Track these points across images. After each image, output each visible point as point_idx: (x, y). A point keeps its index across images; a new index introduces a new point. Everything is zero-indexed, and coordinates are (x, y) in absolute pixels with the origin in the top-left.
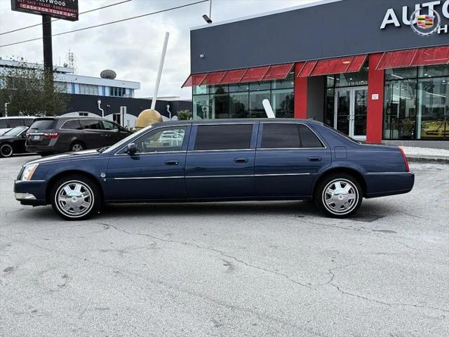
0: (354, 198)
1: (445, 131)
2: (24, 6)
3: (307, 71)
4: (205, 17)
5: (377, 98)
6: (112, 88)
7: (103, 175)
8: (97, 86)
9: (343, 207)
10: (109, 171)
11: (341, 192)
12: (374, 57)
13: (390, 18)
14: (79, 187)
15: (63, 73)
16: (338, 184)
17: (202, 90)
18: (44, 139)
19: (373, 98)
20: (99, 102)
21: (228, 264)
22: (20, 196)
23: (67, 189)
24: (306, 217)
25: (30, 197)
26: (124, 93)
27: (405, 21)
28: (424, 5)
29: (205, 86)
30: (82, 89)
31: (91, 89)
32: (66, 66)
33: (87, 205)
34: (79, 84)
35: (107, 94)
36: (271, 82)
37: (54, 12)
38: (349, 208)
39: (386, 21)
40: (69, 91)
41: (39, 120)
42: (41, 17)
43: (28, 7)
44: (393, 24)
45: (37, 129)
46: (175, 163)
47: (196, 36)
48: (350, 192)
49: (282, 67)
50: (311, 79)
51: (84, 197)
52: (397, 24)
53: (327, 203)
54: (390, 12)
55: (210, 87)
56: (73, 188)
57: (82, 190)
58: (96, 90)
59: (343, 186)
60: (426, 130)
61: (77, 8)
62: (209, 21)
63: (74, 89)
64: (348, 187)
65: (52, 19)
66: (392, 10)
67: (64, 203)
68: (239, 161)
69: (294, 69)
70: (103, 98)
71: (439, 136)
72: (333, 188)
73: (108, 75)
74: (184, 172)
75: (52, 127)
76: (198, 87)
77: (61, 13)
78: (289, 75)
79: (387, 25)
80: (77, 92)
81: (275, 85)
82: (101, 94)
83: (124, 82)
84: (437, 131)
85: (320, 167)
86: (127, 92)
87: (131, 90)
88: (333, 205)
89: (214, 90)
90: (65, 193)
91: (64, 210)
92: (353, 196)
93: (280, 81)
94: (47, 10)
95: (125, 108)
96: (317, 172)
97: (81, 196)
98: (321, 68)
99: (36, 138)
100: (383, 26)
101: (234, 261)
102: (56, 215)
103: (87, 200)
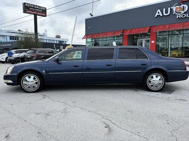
0: (162, 82)
1: (179, 54)
2: (27, 11)
3: (127, 33)
4: (90, 14)
5: (154, 42)
6: (59, 41)
7: (44, 72)
8: (54, 40)
9: (156, 86)
10: (47, 70)
11: (156, 79)
12: (152, 27)
13: (159, 13)
14: (32, 77)
15: (43, 36)
16: (154, 76)
17: (89, 40)
18: (31, 57)
19: (152, 42)
20: (54, 45)
21: (107, 126)
22: (6, 81)
23: (27, 78)
24: (139, 91)
25: (10, 82)
26: (63, 42)
27: (165, 14)
28: (172, 8)
29: (90, 39)
30: (49, 41)
31: (52, 41)
32: (44, 34)
33: (36, 86)
34: (48, 40)
35: (58, 43)
36: (114, 37)
37: (38, 13)
38: (160, 87)
39: (157, 14)
40: (45, 41)
41: (30, 50)
42: (33, 15)
43: (29, 12)
44: (160, 15)
45: (29, 53)
46: (78, 66)
47: (87, 21)
48: (160, 80)
49: (118, 31)
50: (129, 36)
51: (35, 82)
52: (161, 15)
53: (149, 85)
54: (159, 11)
55: (92, 39)
56: (29, 77)
57: (34, 79)
58: (54, 41)
59: (157, 77)
60: (171, 54)
61: (46, 12)
62: (92, 16)
63: (46, 41)
64: (159, 77)
65: (37, 16)
66: (159, 10)
67: (26, 84)
68: (108, 65)
69: (123, 32)
70: (56, 44)
71: (177, 56)
72: (152, 77)
73: (58, 37)
74: (82, 70)
75: (34, 52)
76: (88, 39)
77: (40, 14)
78: (121, 34)
79: (157, 15)
80: (48, 42)
81: (115, 38)
82: (55, 43)
83: (63, 39)
84: (176, 54)
85: (146, 68)
86: (64, 42)
87: (66, 42)
88: (152, 86)
89: (93, 40)
90: (26, 80)
91: (26, 88)
92: (161, 82)
93: (117, 37)
94: (35, 13)
95: (62, 46)
96: (145, 70)
97: (33, 82)
98: (133, 31)
99: (29, 57)
100: (156, 16)
101: (111, 124)
102: (22, 90)
103: (36, 83)
